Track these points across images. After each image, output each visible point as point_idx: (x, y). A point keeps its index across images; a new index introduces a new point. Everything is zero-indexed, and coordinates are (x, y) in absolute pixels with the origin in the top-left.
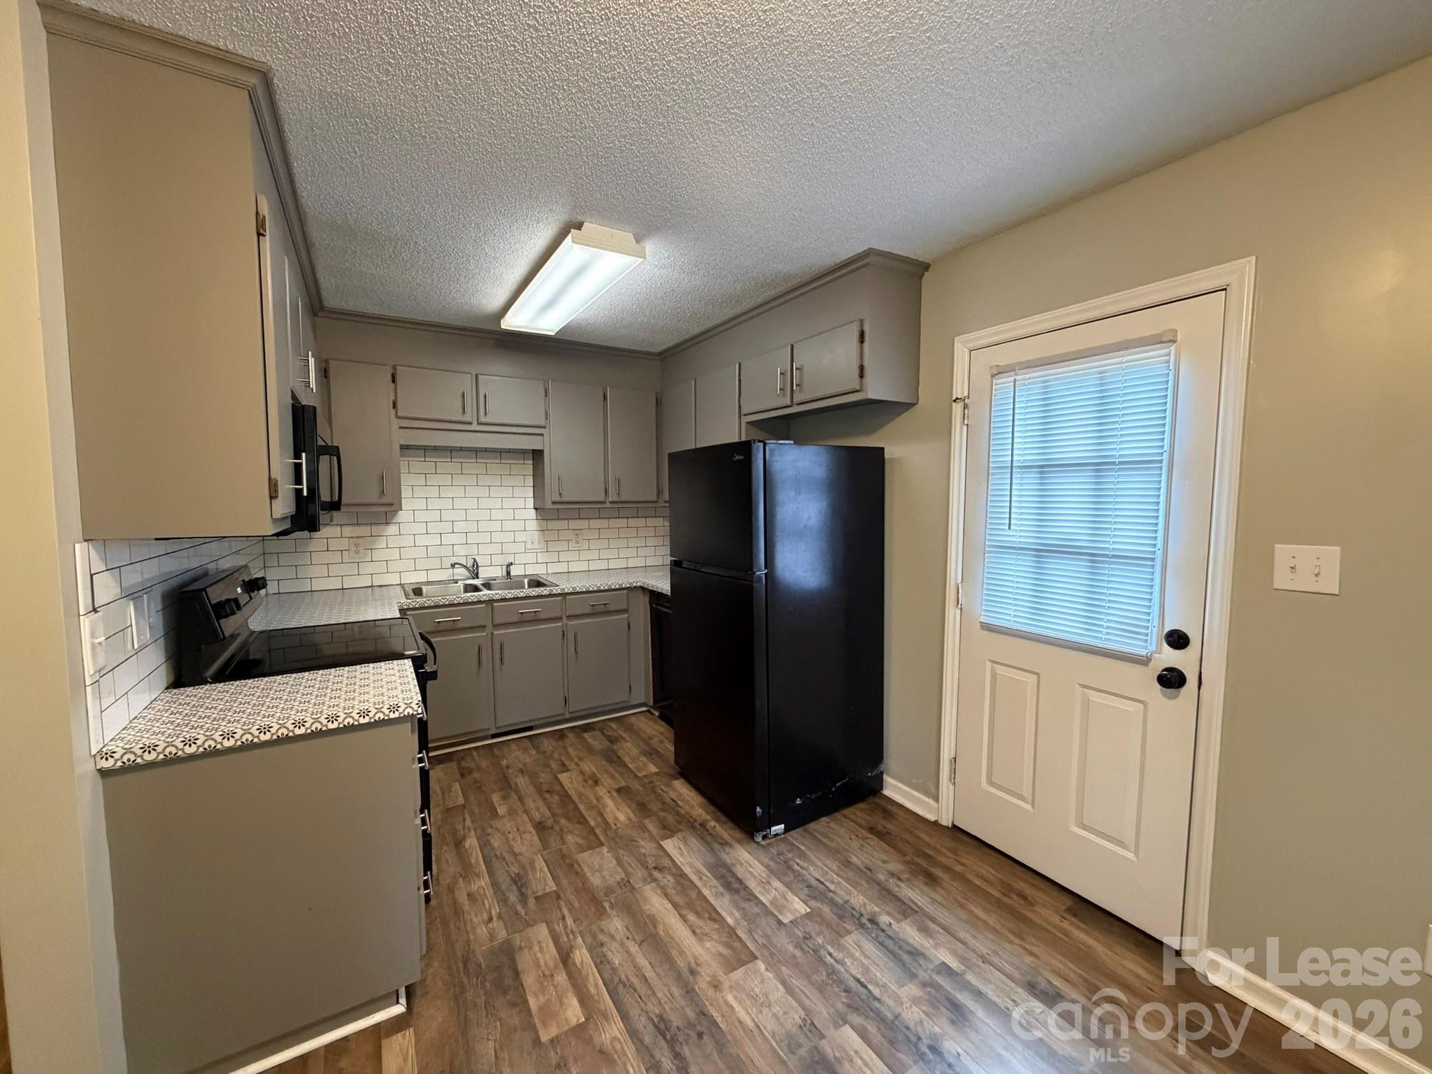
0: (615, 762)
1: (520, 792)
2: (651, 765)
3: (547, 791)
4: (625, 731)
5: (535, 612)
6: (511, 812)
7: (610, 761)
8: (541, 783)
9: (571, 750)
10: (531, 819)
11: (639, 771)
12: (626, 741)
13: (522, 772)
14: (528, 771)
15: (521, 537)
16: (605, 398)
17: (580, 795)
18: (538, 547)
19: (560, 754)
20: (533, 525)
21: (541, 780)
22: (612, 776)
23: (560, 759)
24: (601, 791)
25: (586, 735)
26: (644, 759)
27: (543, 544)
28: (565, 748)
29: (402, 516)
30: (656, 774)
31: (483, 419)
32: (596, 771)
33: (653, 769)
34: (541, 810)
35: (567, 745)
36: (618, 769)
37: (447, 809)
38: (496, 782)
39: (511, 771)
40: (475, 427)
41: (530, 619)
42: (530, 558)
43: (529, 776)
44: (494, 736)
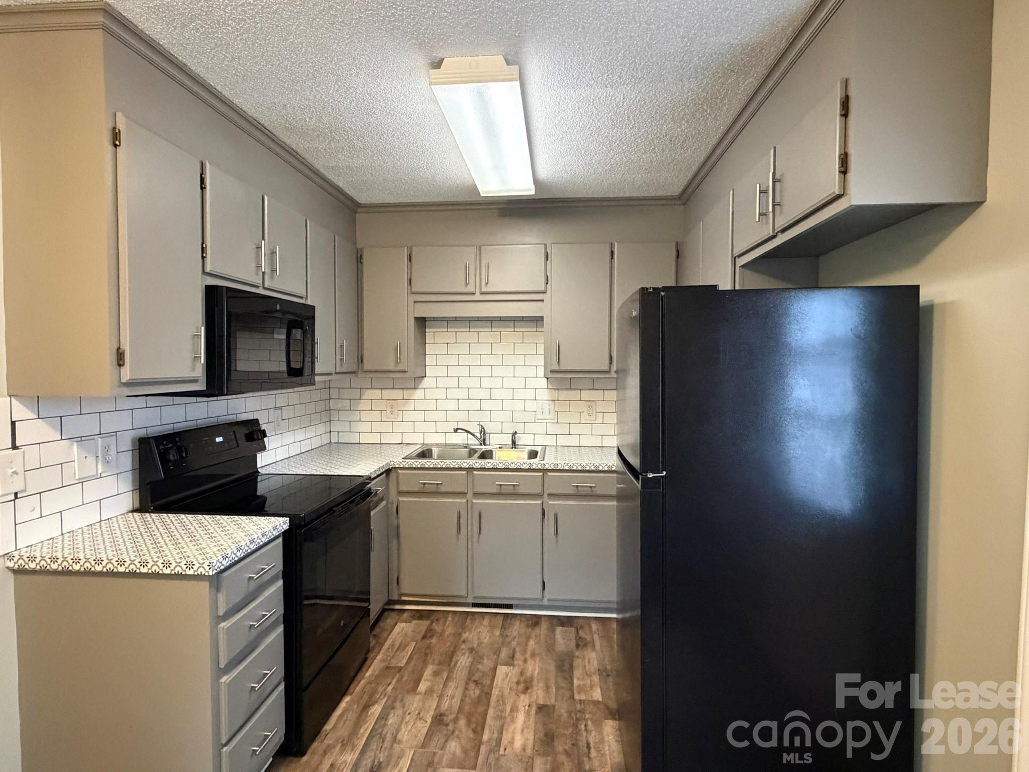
0: (562, 671)
1: (453, 672)
2: (599, 691)
3: (475, 681)
4: (600, 637)
5: (514, 485)
6: (429, 692)
7: (560, 668)
8: (478, 669)
9: (532, 643)
10: (438, 706)
11: (579, 693)
12: (594, 649)
13: (471, 650)
14: (477, 652)
15: (531, 406)
16: (612, 253)
17: (502, 697)
18: (548, 417)
19: (519, 644)
20: (544, 395)
21: (480, 667)
22: (547, 688)
23: (514, 649)
24: (524, 700)
25: (559, 630)
26: (596, 678)
27: (552, 416)
28: (528, 638)
29: (426, 382)
30: (597, 703)
31: (484, 289)
32: (536, 675)
33: (597, 695)
34: (455, 700)
35: (533, 635)
36: (560, 680)
37: (387, 667)
38: (441, 654)
39: (463, 646)
40: (478, 297)
41: (508, 492)
42: (539, 428)
43: (474, 659)
44: (475, 605)
